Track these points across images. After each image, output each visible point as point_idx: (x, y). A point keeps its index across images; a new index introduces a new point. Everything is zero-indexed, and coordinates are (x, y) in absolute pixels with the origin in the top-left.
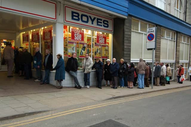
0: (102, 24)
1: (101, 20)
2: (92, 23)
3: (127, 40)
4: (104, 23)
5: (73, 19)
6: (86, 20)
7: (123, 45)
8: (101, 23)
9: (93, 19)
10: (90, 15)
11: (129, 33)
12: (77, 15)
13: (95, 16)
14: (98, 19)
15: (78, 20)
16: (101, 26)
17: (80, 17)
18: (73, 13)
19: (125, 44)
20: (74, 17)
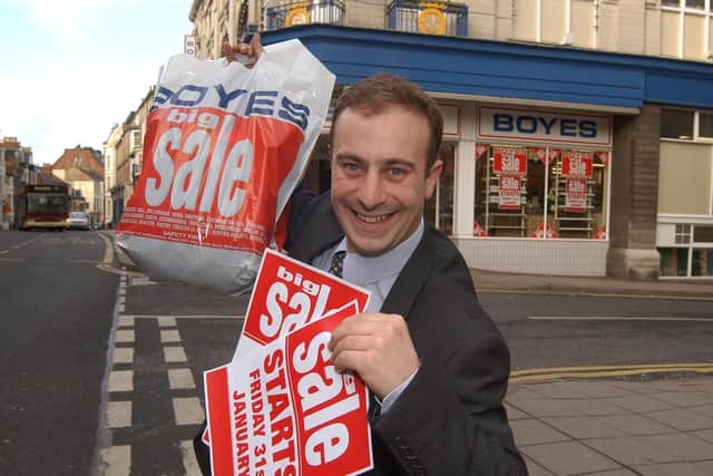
0: (577, 131)
1: (574, 122)
2: (548, 132)
3: (645, 165)
4: (582, 128)
5: (496, 129)
6: (530, 127)
7: (632, 178)
8: (574, 128)
9: (548, 121)
10: (543, 115)
11: (654, 149)
12: (507, 120)
13: (556, 116)
14: (563, 122)
15: (511, 129)
16: (574, 135)
17: (515, 124)
18: (496, 117)
19: (637, 176)
20: (500, 126)
